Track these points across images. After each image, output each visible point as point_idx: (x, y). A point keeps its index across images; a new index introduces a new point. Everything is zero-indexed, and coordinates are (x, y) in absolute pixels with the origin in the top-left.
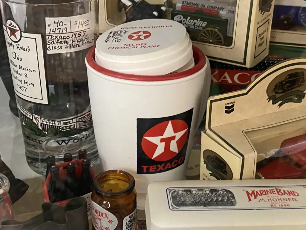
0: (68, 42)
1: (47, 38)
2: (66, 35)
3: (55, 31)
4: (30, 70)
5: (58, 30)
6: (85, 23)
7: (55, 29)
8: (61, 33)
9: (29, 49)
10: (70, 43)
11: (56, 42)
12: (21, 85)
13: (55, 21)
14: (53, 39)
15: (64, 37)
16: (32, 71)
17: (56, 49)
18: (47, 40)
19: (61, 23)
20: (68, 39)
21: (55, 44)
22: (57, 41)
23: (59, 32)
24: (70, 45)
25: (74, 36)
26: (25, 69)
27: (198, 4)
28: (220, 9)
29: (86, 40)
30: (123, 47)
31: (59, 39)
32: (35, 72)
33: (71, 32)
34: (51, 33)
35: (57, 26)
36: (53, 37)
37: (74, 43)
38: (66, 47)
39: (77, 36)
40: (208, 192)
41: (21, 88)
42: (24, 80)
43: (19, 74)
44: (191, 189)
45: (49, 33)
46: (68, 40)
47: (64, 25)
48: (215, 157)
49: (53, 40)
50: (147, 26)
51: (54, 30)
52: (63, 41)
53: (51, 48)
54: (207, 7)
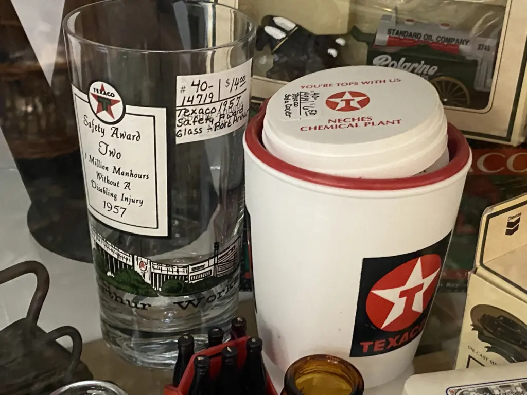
0: (213, 120)
1: (177, 115)
2: (211, 106)
3: (192, 101)
4: (136, 176)
5: (197, 97)
6: (241, 82)
7: (193, 96)
8: (203, 103)
9: (139, 136)
10: (216, 120)
11: (193, 120)
12: (114, 204)
13: (193, 82)
14: (188, 116)
15: (208, 111)
16: (141, 178)
17: (191, 133)
18: (177, 119)
19: (205, 85)
20: (213, 114)
21: (190, 125)
22: (195, 119)
23: (199, 102)
24: (216, 124)
25: (223, 107)
26: (126, 173)
27: (419, 34)
28: (462, 42)
29: (240, 113)
30: (329, 125)
31: (198, 114)
32: (148, 178)
33: (219, 101)
34: (184, 105)
35: (197, 91)
36: (188, 111)
37: (222, 119)
38: (208, 129)
39: (227, 108)
40: (520, 390)
41: (113, 209)
42: (123, 194)
43: (112, 183)
44: (488, 387)
45: (181, 105)
46: (213, 116)
47: (209, 87)
48: (501, 319)
49: (187, 118)
50: (351, 82)
51: (191, 99)
52: (205, 117)
53: (183, 133)
54: (437, 39)
